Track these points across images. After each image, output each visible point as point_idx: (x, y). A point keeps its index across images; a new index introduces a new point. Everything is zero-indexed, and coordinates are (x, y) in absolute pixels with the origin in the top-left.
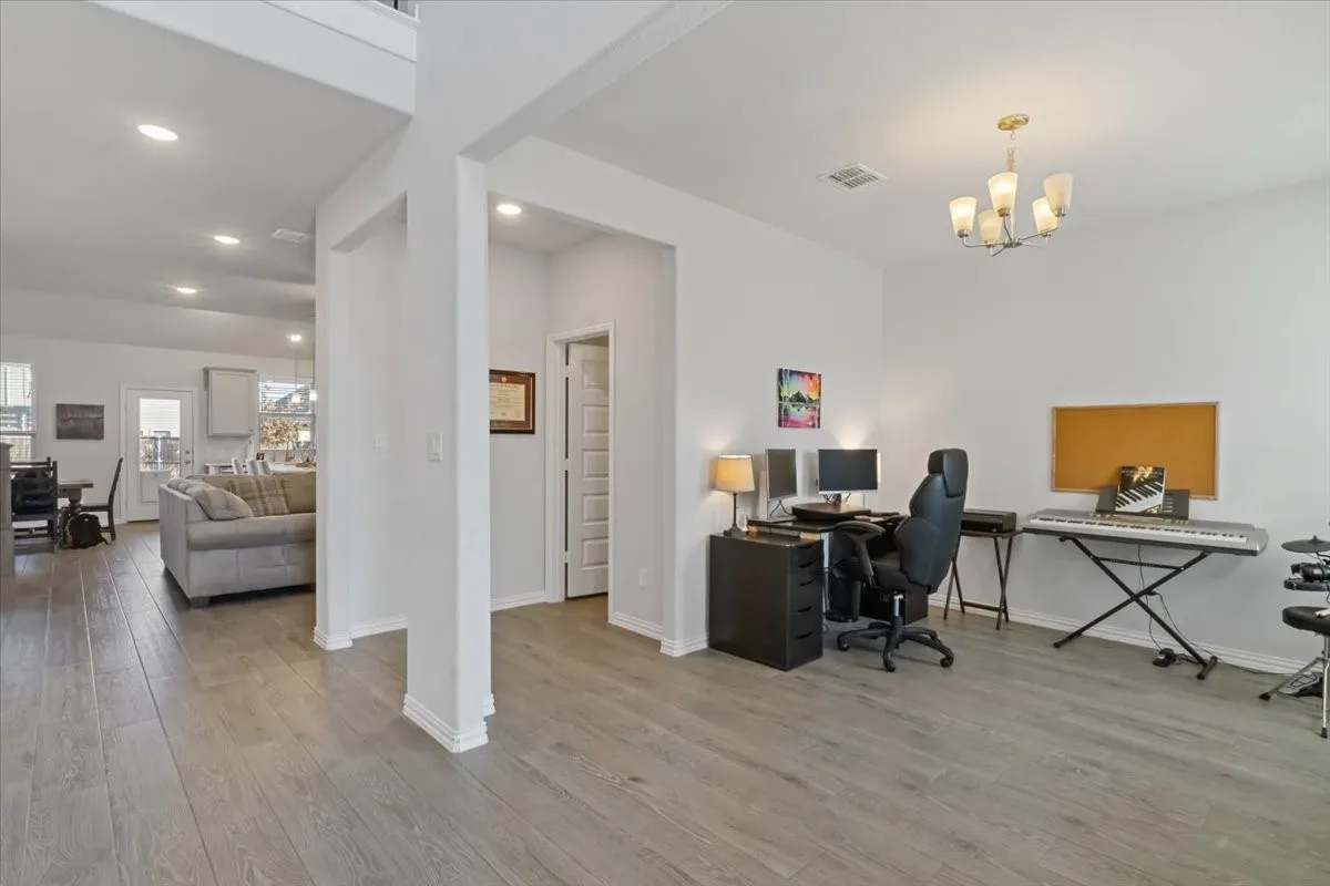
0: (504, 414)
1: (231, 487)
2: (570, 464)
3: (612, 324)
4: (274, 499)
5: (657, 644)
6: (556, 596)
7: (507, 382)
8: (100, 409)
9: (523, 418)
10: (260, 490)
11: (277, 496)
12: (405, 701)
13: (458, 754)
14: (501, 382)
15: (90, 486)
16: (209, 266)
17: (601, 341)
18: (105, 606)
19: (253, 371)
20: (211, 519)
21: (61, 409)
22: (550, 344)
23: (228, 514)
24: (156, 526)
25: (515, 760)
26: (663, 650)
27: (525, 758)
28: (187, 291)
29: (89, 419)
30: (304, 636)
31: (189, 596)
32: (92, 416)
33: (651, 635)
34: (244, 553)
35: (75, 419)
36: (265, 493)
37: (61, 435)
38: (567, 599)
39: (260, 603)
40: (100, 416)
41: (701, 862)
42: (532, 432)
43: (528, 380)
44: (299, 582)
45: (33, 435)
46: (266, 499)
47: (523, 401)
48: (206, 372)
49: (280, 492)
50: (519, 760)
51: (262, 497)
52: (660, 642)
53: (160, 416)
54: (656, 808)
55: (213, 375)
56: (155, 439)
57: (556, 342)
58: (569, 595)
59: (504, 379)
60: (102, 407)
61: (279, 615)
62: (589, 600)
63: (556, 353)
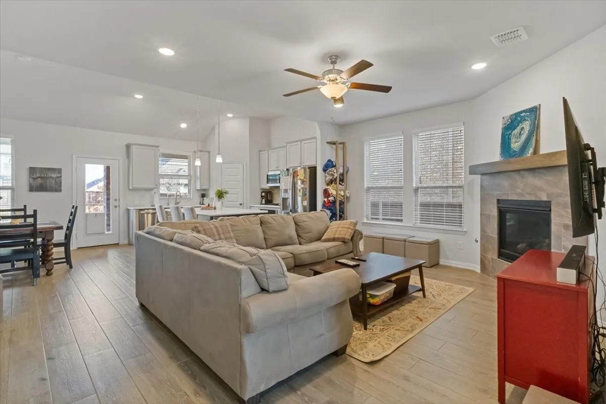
8: (59, 171)
15: (61, 228)
19: (158, 146)
21: (32, 170)
29: (52, 178)
32: (54, 175)
35: (42, 178)
37: (32, 189)
40: (59, 176)
45: (12, 189)
48: (128, 147)
55: (134, 149)
60: (61, 169)
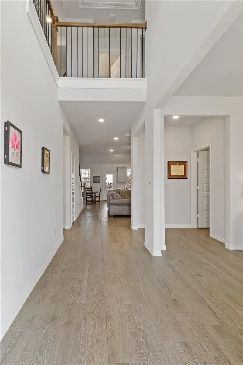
0: (178, 173)
1: (119, 193)
2: (199, 188)
3: (210, 143)
4: (127, 196)
5: (224, 245)
6: (195, 227)
7: (179, 164)
8: (99, 177)
9: (184, 174)
10: (125, 194)
11: (128, 195)
12: (145, 242)
13: (154, 256)
14: (176, 164)
15: (97, 192)
16: (114, 145)
17: (207, 150)
18: (97, 215)
19: (126, 167)
20: (114, 199)
21: (94, 177)
22: (192, 152)
23: (116, 198)
24: (106, 201)
25: (167, 261)
26: (226, 247)
27: (169, 262)
28: (111, 151)
30: (129, 226)
31: (110, 215)
32: (99, 178)
33: (223, 242)
34: (120, 207)
35: (96, 179)
36: (126, 194)
37: (94, 182)
38: (198, 228)
39: (122, 218)
41: (211, 300)
42: (187, 178)
43: (185, 163)
44: (128, 215)
45: (90, 182)
46: (126, 196)
47: (184, 170)
48: (117, 168)
49: (129, 194)
50: (168, 262)
51: (125, 195)
52: (225, 244)
53: (109, 178)
54: (203, 284)
55: (118, 168)
56: (110, 184)
57: (194, 151)
58: (199, 227)
59: (178, 164)
61: (125, 221)
62: (204, 229)
63: (195, 155)
